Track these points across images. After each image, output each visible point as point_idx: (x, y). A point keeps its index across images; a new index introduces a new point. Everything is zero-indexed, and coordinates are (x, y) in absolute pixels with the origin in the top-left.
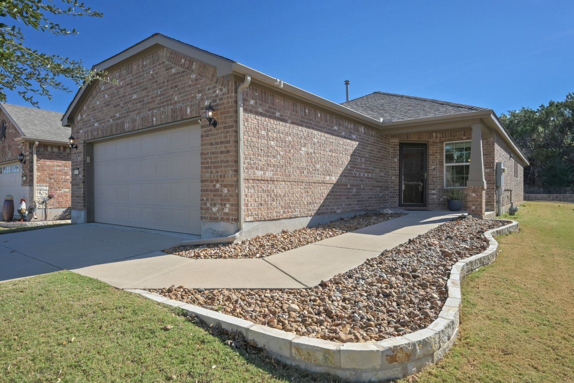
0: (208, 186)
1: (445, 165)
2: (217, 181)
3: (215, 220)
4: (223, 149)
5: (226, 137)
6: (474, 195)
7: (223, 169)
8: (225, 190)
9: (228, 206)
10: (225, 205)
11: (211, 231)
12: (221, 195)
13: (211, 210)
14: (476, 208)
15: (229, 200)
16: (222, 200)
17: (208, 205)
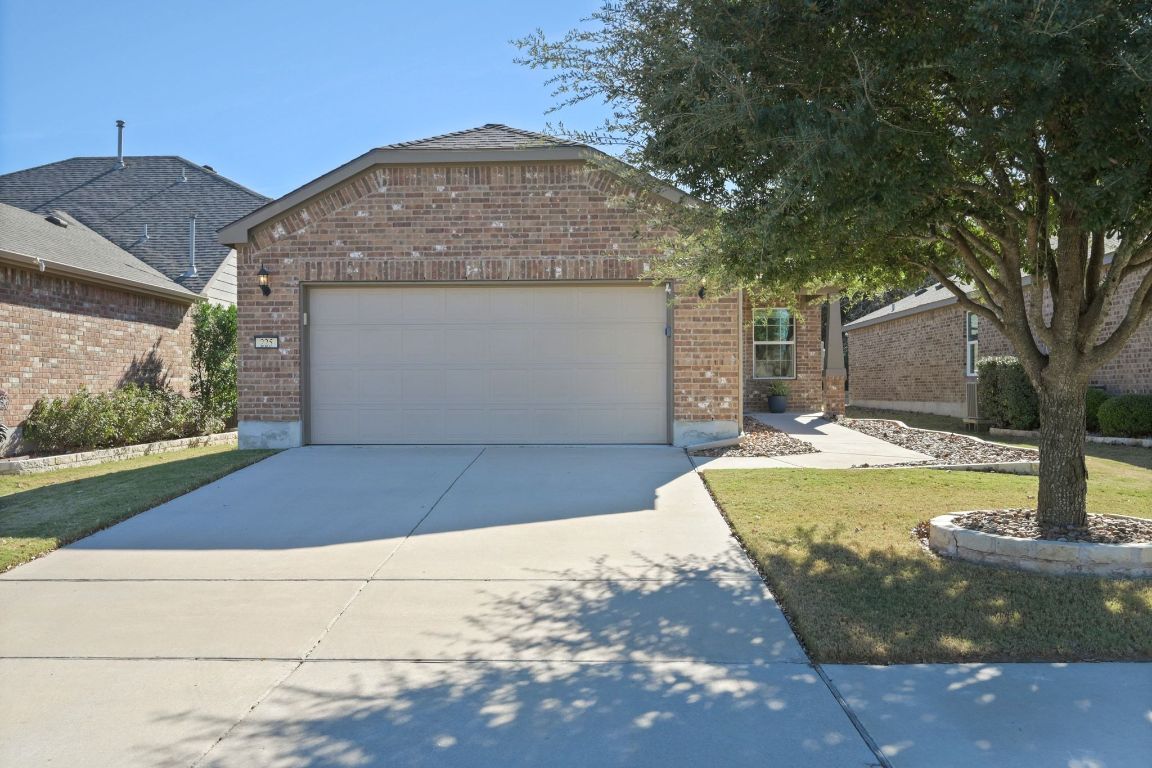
0: (691, 374)
1: (755, 343)
2: (709, 369)
3: (705, 418)
4: (718, 327)
5: (723, 313)
6: (834, 388)
7: (718, 353)
8: (723, 381)
9: (727, 399)
10: (722, 399)
11: (696, 434)
12: (715, 387)
13: (696, 406)
14: (837, 405)
15: (730, 393)
16: (715, 392)
17: (690, 400)
